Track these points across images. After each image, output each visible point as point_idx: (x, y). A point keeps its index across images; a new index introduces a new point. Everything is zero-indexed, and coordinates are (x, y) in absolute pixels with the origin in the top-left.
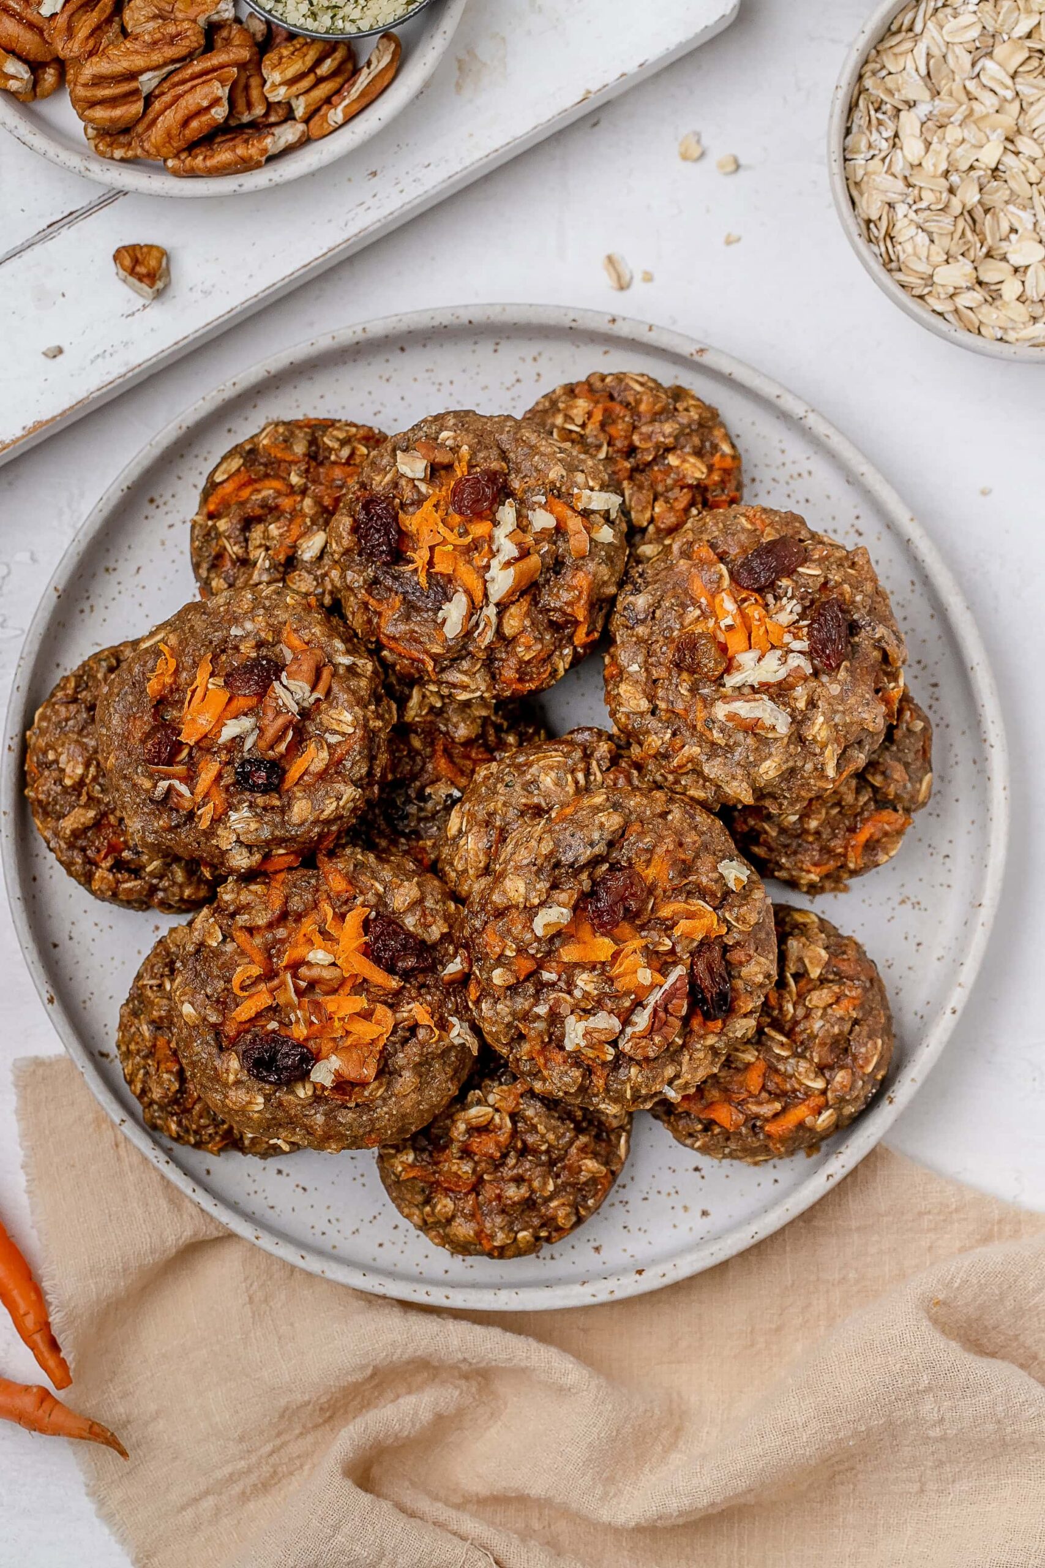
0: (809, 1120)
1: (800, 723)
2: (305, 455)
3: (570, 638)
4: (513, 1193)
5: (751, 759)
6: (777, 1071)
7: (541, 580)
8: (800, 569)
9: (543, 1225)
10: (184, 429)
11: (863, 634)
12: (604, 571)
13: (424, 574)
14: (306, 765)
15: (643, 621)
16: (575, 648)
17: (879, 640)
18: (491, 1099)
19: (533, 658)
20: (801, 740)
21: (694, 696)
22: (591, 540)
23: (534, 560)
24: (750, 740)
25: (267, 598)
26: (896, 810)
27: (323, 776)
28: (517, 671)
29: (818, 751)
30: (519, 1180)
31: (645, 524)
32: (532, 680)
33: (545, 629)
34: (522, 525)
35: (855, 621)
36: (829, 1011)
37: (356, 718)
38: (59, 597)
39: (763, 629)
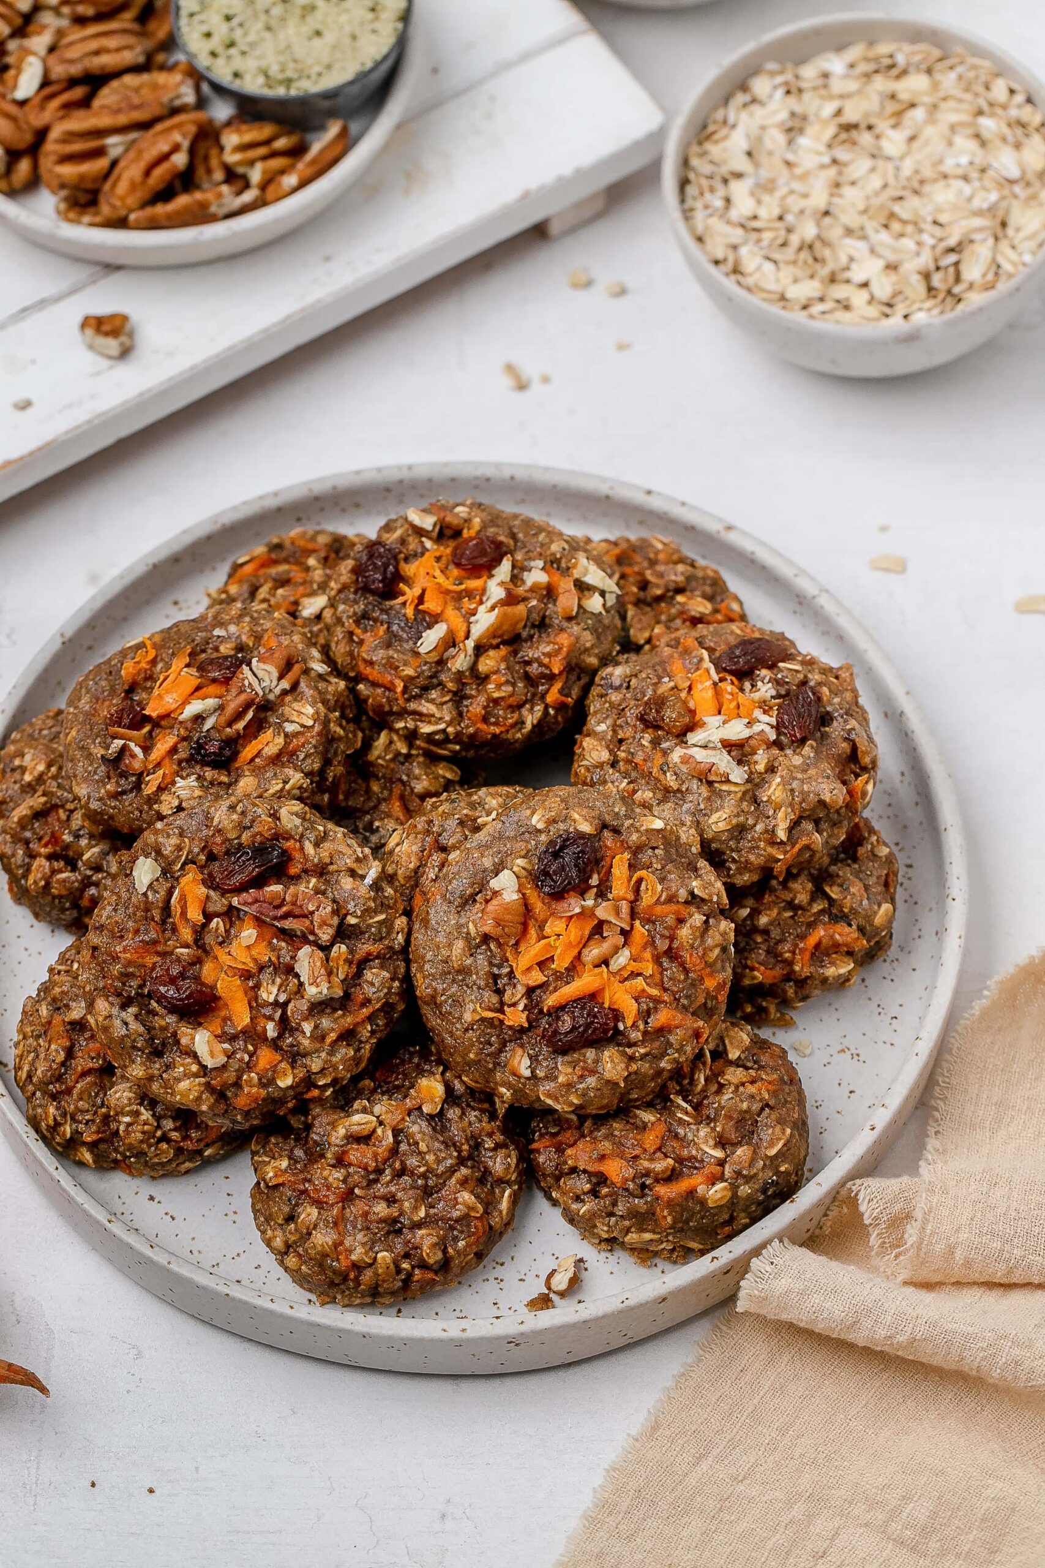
0: (701, 1190)
1: (758, 786)
2: (326, 545)
3: (543, 697)
4: (381, 1209)
5: (702, 806)
6: (676, 1136)
7: (524, 634)
8: (781, 665)
9: (407, 1256)
10: (219, 526)
11: (835, 724)
12: (588, 639)
13: (412, 607)
14: (260, 747)
15: (617, 689)
16: (546, 707)
17: (850, 731)
18: (377, 1109)
19: (502, 698)
20: (755, 801)
21: (654, 748)
22: (580, 606)
23: (521, 609)
24: (704, 791)
25: (256, 611)
26: (850, 925)
27: (276, 760)
28: (485, 708)
29: (771, 813)
30: (391, 1200)
31: (642, 642)
32: (496, 724)
33: (520, 678)
34: (515, 579)
35: (828, 713)
36: (741, 1089)
37: (317, 713)
38: (64, 643)
39: (734, 703)
